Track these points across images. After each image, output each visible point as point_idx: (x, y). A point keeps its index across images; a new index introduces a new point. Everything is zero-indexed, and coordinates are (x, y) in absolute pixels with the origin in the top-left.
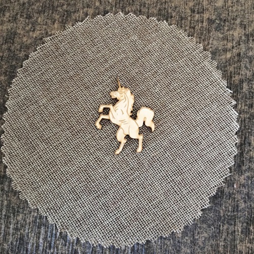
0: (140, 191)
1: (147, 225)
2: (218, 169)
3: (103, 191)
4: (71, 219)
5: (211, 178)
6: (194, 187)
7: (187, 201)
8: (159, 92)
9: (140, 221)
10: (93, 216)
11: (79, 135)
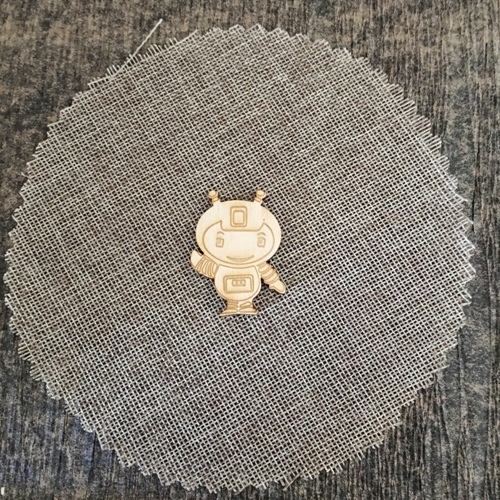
0: (267, 385)
1: (273, 453)
2: (424, 353)
3: (194, 378)
4: (126, 428)
5: (408, 370)
6: (373, 386)
7: (357, 412)
8: (322, 189)
9: (261, 444)
10: (170, 426)
11: (157, 262)
